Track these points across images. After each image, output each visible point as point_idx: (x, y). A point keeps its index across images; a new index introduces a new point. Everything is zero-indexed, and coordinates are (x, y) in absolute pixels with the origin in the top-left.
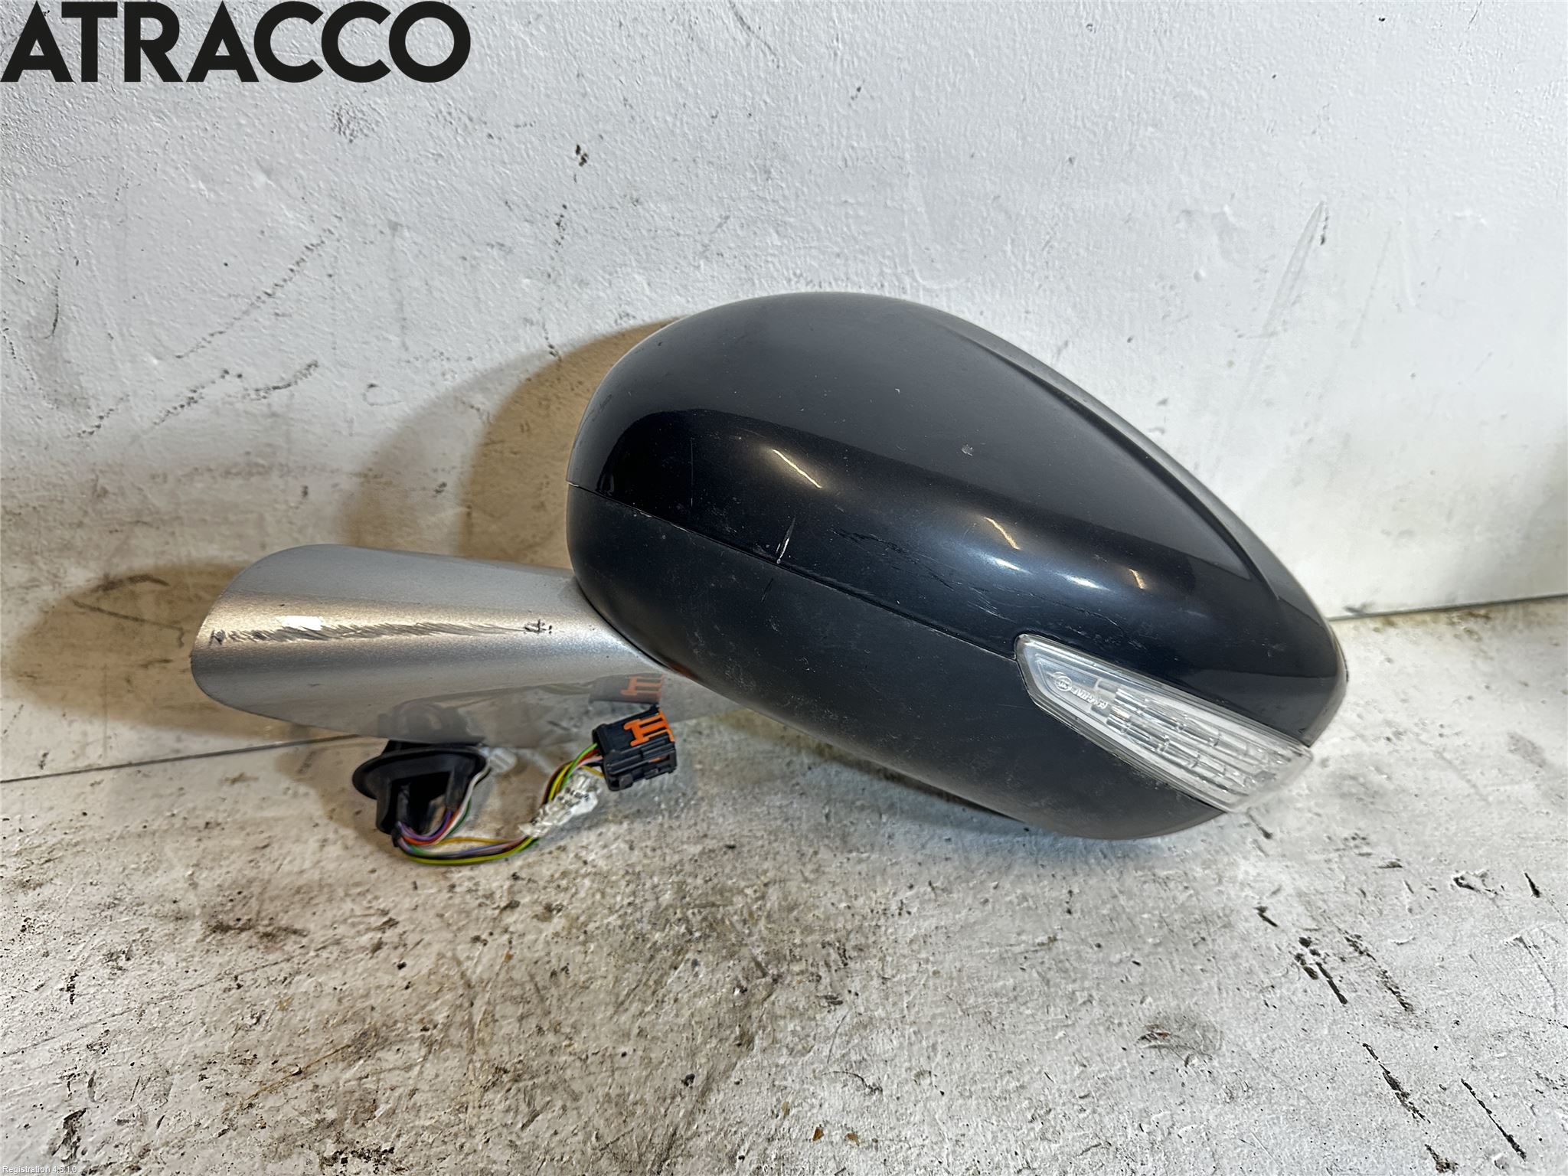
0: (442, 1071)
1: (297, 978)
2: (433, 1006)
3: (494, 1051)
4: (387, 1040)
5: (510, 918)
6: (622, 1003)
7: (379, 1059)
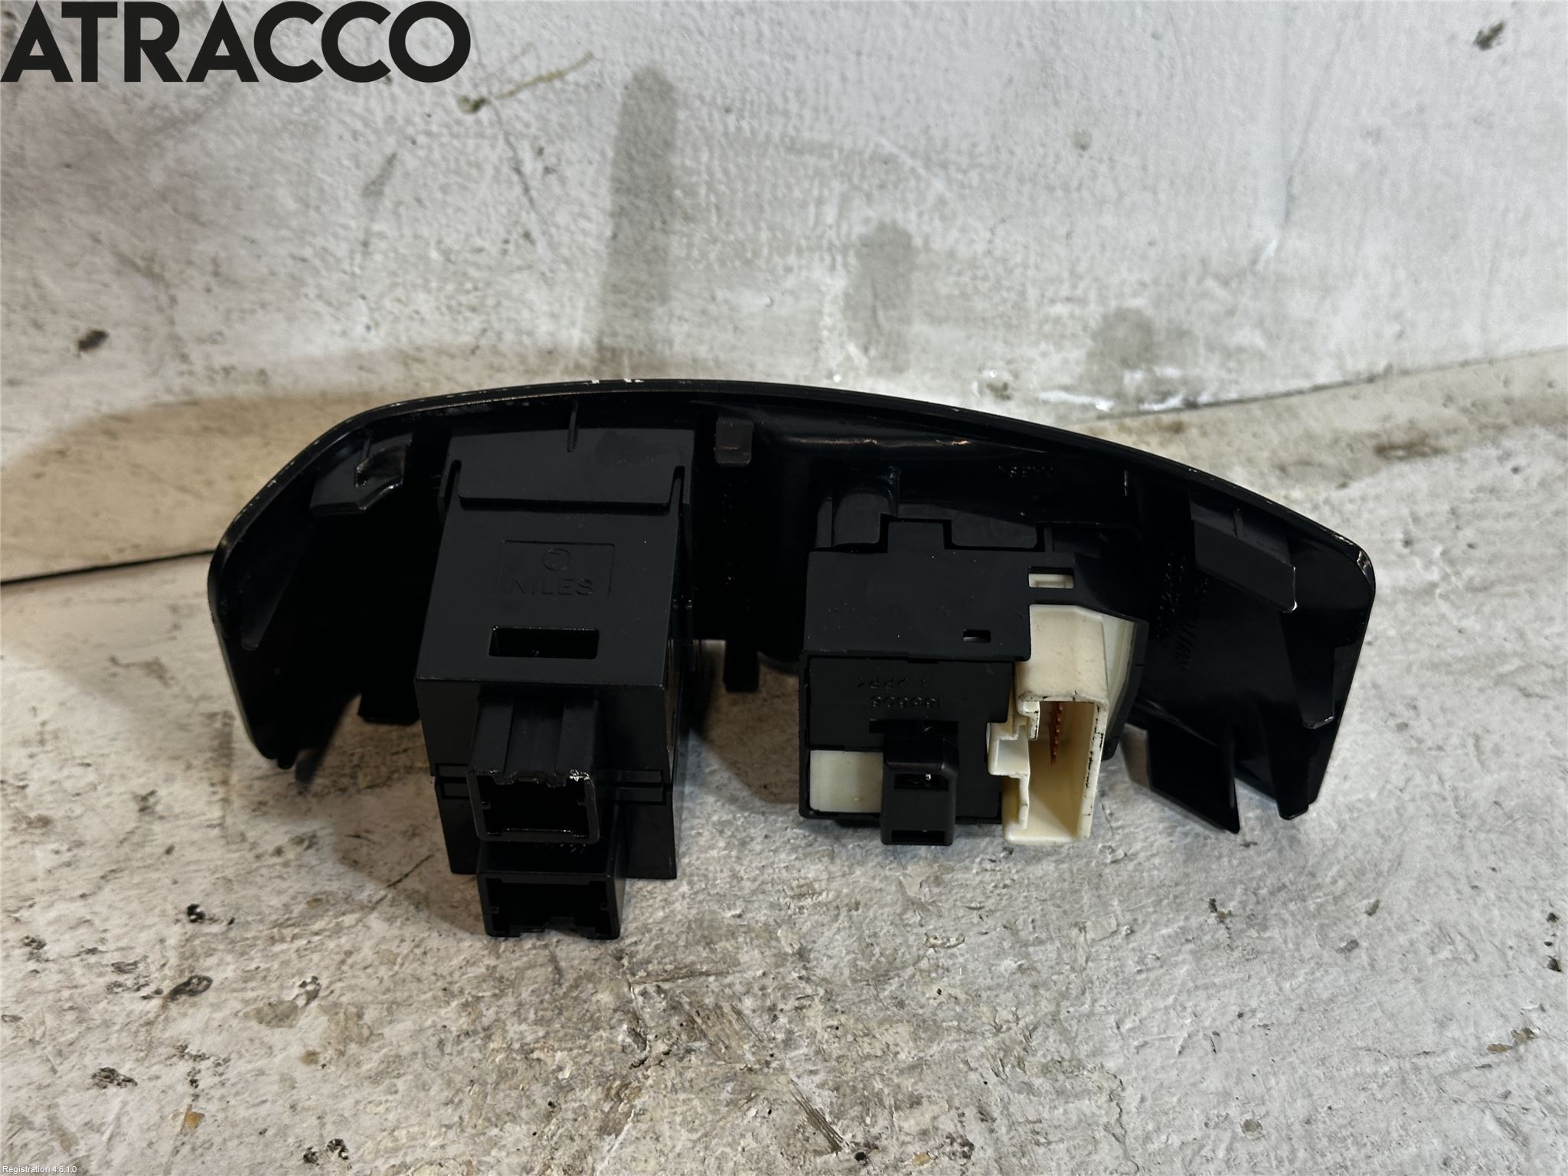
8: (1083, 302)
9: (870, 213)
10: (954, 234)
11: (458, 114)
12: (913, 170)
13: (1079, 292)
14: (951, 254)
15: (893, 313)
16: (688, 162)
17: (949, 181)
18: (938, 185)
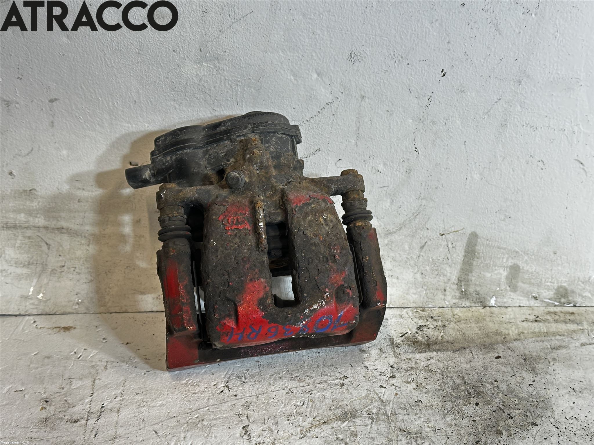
0: (379, 428)
1: (314, 392)
2: (370, 407)
3: (398, 424)
4: (355, 416)
5: (393, 381)
6: (447, 414)
7: (354, 422)
8: (553, 283)
9: (512, 261)
10: (528, 267)
11: (439, 236)
12: (521, 254)
13: (553, 281)
14: (528, 271)
15: (515, 280)
16: (479, 248)
17: (528, 257)
18: (526, 258)
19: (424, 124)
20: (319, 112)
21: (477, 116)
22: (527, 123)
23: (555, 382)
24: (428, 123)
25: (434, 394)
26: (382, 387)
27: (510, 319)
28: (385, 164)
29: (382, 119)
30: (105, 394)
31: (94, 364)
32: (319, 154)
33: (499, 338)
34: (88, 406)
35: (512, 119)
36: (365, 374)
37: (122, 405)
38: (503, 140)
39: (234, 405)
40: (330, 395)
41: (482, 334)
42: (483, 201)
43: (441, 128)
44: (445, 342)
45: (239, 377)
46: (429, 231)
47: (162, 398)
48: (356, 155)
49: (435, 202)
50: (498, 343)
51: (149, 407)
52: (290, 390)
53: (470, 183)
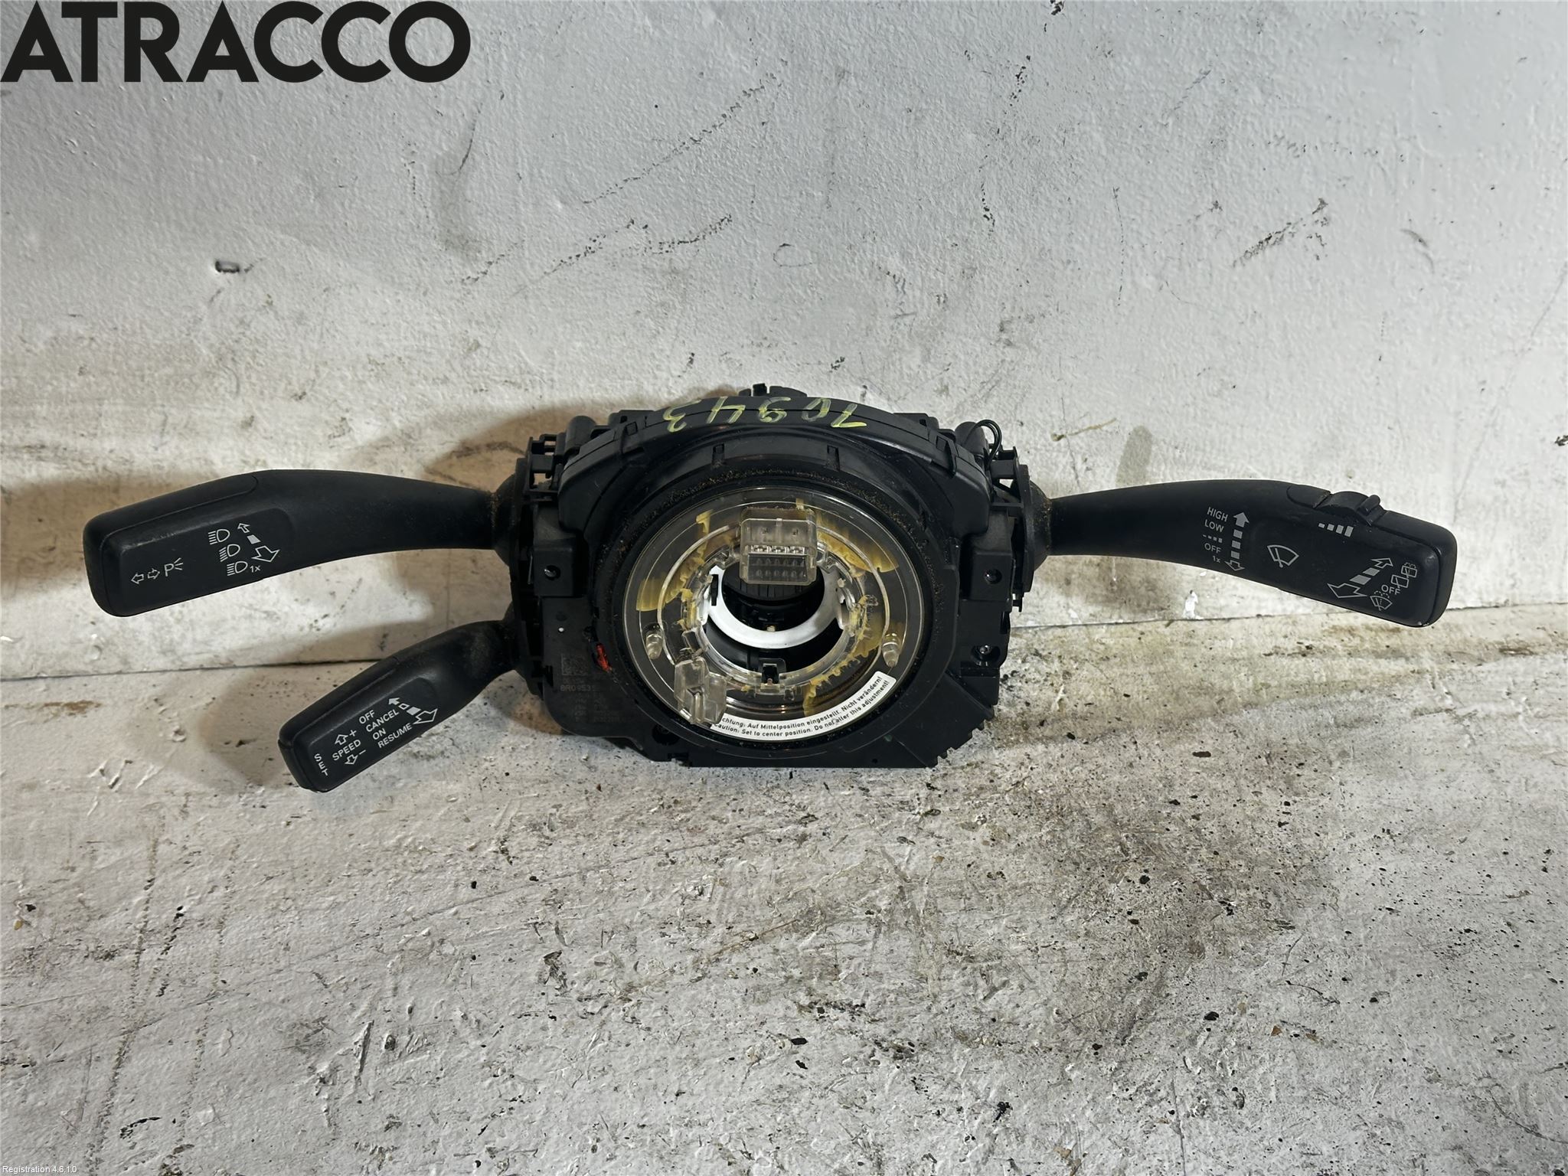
0: (895, 949)
1: (728, 860)
2: (872, 894)
3: (944, 936)
4: (834, 918)
5: (932, 824)
6: (1066, 907)
7: (830, 933)
19: (1007, 144)
20: (724, 116)
21: (1146, 119)
22: (1280, 134)
23: (1341, 813)
24: (1019, 139)
25: (1035, 854)
26: (903, 840)
27: (1235, 649)
28: (904, 255)
29: (893, 132)
30: (183, 880)
31: (151, 800)
32: (728, 231)
33: (1205, 703)
34: (140, 914)
35: (1240, 125)
36: (862, 808)
37: (231, 909)
38: (1216, 183)
39: (524, 901)
40: (771, 866)
41: (1163, 693)
42: (1164, 346)
43: (1053, 153)
44: (1066, 717)
45: (534, 826)
46: (1024, 428)
47: (336, 886)
48: (827, 229)
49: (1039, 352)
50: (1202, 715)
51: (300, 911)
52: (667, 855)
53: (1130, 298)
